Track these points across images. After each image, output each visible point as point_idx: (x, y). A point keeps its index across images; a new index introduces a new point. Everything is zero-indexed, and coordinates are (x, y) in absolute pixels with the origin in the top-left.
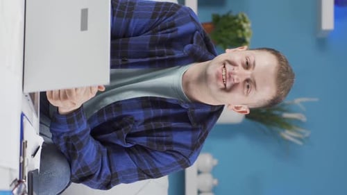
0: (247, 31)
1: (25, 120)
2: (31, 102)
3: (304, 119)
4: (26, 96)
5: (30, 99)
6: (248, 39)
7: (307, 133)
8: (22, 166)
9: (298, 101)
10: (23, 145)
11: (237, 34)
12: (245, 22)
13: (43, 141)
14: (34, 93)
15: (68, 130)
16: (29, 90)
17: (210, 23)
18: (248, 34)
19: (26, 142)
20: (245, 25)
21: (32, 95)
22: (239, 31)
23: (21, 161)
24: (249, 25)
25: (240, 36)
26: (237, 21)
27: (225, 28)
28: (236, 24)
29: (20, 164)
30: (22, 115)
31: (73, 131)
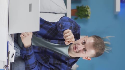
0: (89, 12)
1: (9, 44)
2: (11, 37)
3: (110, 44)
4: (9, 35)
5: (11, 36)
6: (89, 15)
7: (111, 49)
8: (8, 60)
9: (107, 37)
10: (8, 53)
11: (85, 13)
12: (88, 9)
13: (15, 51)
14: (12, 34)
15: (26, 53)
16: (10, 33)
17: (75, 9)
18: (90, 13)
19: (9, 52)
20: (88, 10)
21: (12, 35)
22: (86, 12)
23: (8, 59)
24: (90, 10)
25: (87, 14)
26: (85, 8)
27: (81, 11)
28: (85, 10)
29: (7, 60)
30: (8, 42)
31: (28, 54)
